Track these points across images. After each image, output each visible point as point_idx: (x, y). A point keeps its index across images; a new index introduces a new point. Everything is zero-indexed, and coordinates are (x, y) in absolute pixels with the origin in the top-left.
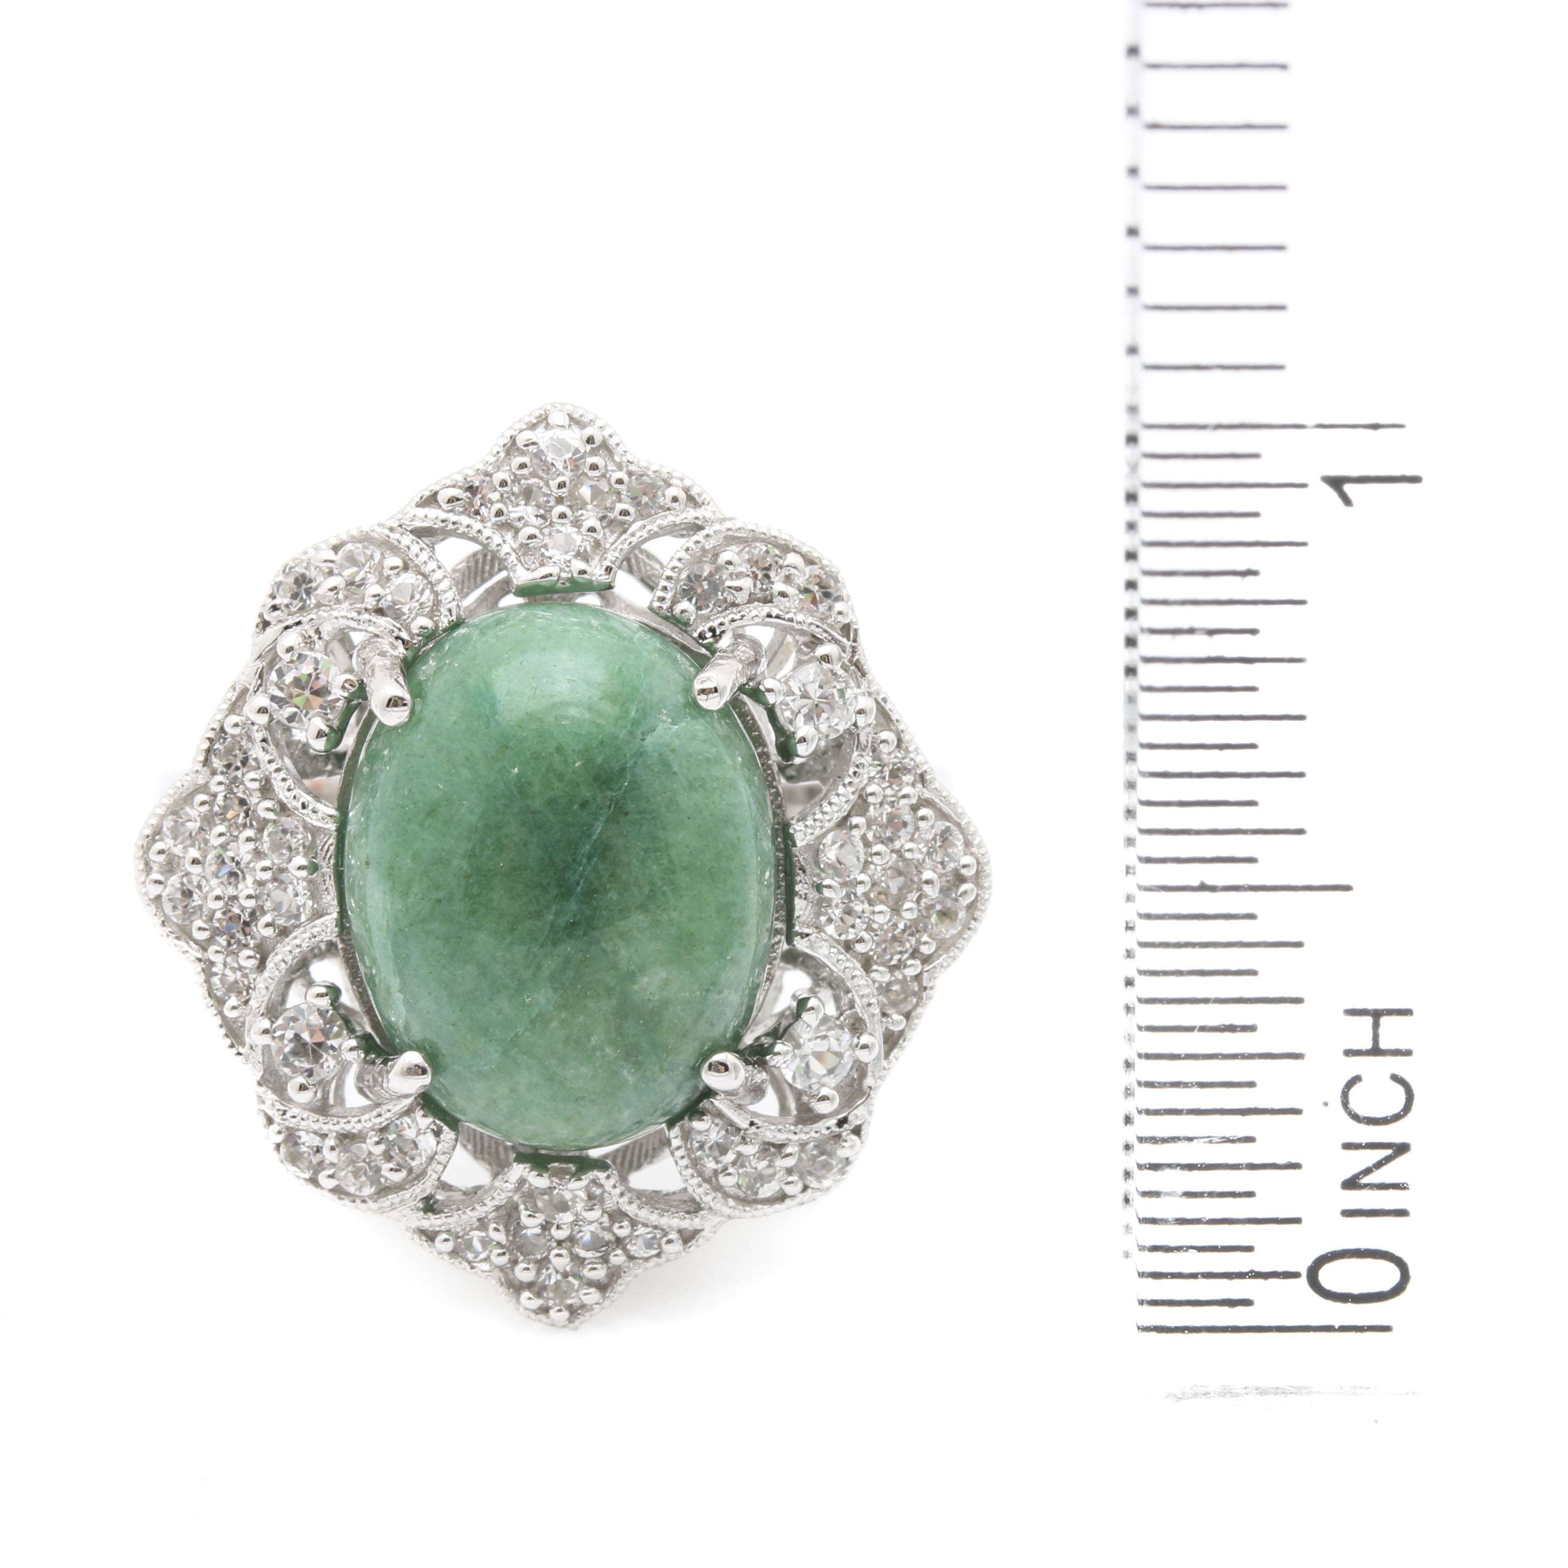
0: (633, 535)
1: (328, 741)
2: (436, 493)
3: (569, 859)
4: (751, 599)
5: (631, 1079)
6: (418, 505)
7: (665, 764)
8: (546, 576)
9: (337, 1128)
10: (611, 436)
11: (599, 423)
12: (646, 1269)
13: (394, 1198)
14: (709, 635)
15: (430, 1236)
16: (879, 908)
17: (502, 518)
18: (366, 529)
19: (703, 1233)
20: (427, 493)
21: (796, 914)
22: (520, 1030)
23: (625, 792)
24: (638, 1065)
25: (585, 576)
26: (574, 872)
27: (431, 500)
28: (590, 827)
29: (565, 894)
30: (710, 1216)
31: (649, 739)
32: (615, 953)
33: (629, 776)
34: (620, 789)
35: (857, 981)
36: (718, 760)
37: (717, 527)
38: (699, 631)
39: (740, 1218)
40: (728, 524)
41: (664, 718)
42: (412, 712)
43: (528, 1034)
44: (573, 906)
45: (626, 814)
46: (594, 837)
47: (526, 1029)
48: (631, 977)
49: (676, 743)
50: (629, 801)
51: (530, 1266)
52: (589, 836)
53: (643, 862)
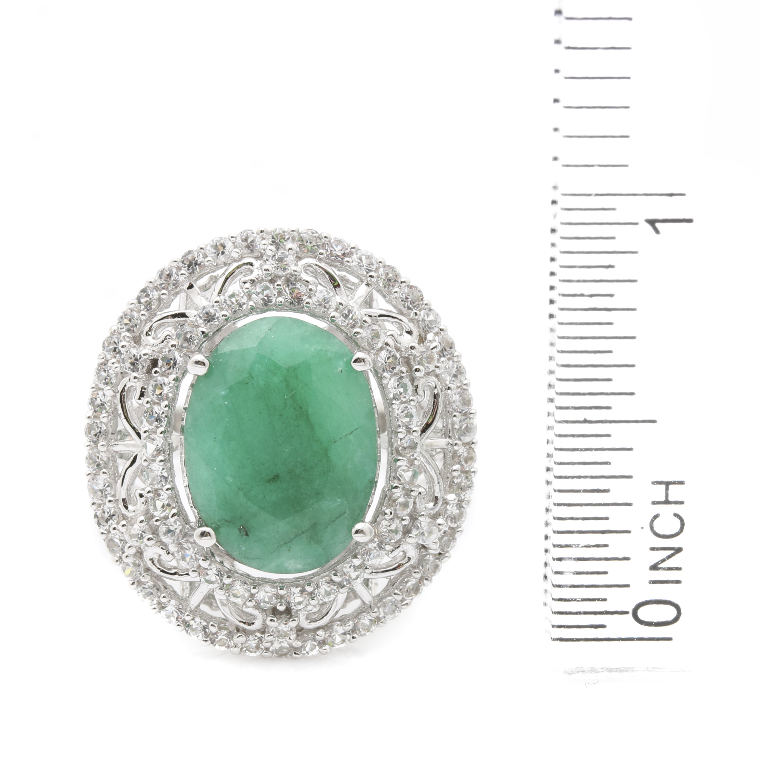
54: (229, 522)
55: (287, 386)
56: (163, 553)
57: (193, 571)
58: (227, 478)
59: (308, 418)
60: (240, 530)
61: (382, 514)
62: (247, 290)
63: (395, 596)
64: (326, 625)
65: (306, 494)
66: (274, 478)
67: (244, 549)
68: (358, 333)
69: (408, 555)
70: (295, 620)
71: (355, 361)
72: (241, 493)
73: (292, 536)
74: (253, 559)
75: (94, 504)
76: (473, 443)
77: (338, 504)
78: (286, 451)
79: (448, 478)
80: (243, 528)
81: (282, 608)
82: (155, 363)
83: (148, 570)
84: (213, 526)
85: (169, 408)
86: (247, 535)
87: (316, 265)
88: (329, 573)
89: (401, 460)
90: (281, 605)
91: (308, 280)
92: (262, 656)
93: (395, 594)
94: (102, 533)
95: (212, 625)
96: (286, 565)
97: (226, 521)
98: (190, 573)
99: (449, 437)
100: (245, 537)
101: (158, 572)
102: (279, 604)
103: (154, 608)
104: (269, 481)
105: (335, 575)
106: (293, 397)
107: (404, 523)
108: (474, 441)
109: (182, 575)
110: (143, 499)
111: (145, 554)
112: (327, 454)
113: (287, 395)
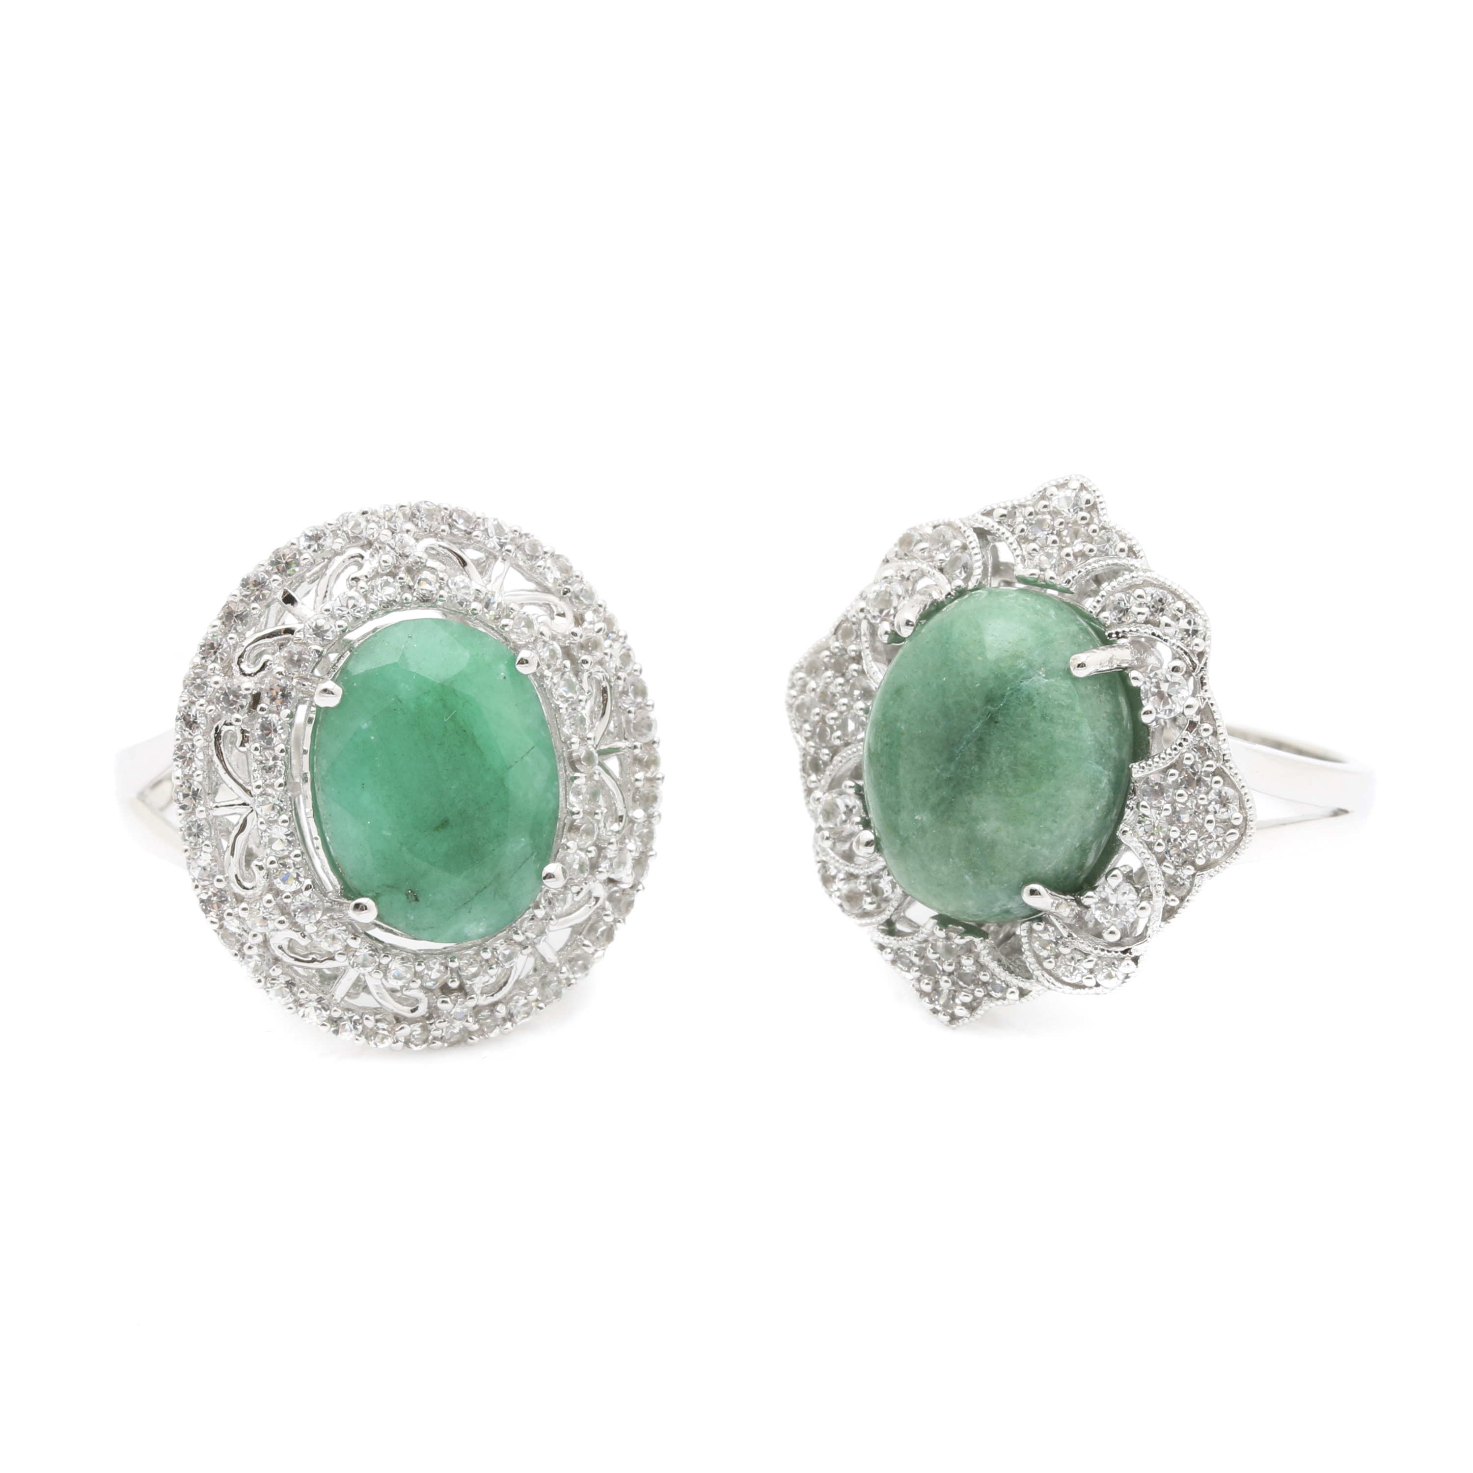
0: (1090, 565)
1: (889, 637)
2: (993, 510)
3: (957, 740)
4: (1147, 622)
5: (971, 882)
6: (983, 514)
7: (1030, 699)
8: (1032, 574)
9: (847, 868)
10: (1101, 503)
11: (1097, 493)
12: (996, 1005)
13: (867, 920)
14: (1114, 636)
15: (882, 947)
16: (1174, 828)
17: (1023, 534)
18: (952, 520)
19: (1031, 993)
20: (989, 508)
21: (1125, 818)
22: (911, 834)
23: (999, 709)
24: (976, 875)
25: (1053, 581)
26: (957, 749)
27: (989, 513)
28: (974, 724)
29: (950, 760)
30: (1036, 984)
31: (1025, 683)
32: (970, 803)
33: (1004, 701)
34: (997, 706)
35: (1151, 868)
36: (1070, 708)
37: (1141, 573)
38: (1109, 632)
39: (1055, 990)
40: (1148, 574)
41: (1041, 673)
42: (914, 630)
43: (914, 837)
44: (952, 768)
45: (996, 722)
46: (974, 731)
47: (914, 834)
48: (975, 820)
49: (1043, 690)
50: (1000, 715)
51: (931, 982)
52: (972, 729)
53: (999, 753)
54: (393, 887)
55: (445, 706)
56: (297, 936)
57: (339, 954)
58: (384, 832)
59: (474, 743)
60: (407, 895)
61: (563, 848)
62: (363, 590)
63: (585, 948)
64: (505, 998)
65: (484, 838)
66: (442, 824)
67: (412, 918)
68: (506, 626)
69: (595, 894)
70: (473, 998)
71: (519, 663)
72: (404, 848)
73: (473, 894)
74: (424, 929)
75: (197, 887)
76: (654, 742)
77: (523, 845)
78: (453, 787)
79: (629, 790)
80: (412, 891)
81: (454, 985)
82: (257, 699)
83: (277, 960)
84: (370, 894)
85: (287, 753)
86: (417, 900)
87: (440, 546)
88: (508, 932)
89: (579, 777)
90: (453, 981)
91: (434, 567)
92: (429, 1049)
93: (584, 945)
94: (212, 922)
95: (367, 1019)
96: (466, 931)
97: (388, 886)
98: (336, 957)
99: (626, 739)
100: (414, 903)
101: (292, 961)
102: (451, 980)
103: (290, 1008)
104: (437, 829)
105: (516, 933)
106: (453, 719)
107: (590, 855)
108: (656, 739)
109: (322, 961)
110: (264, 872)
111: (272, 942)
112: (503, 785)
113: (446, 718)
